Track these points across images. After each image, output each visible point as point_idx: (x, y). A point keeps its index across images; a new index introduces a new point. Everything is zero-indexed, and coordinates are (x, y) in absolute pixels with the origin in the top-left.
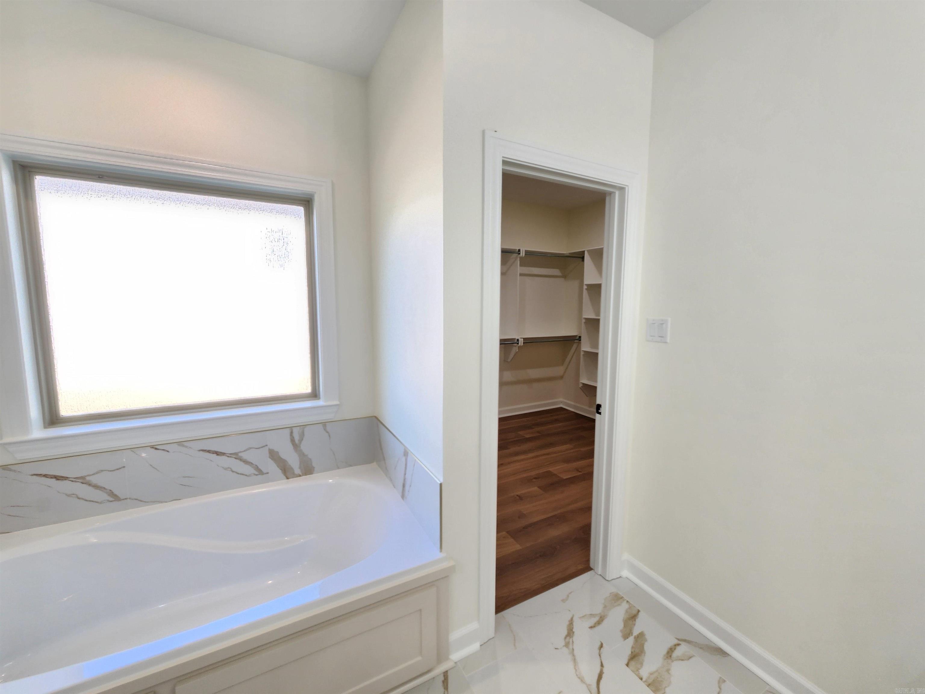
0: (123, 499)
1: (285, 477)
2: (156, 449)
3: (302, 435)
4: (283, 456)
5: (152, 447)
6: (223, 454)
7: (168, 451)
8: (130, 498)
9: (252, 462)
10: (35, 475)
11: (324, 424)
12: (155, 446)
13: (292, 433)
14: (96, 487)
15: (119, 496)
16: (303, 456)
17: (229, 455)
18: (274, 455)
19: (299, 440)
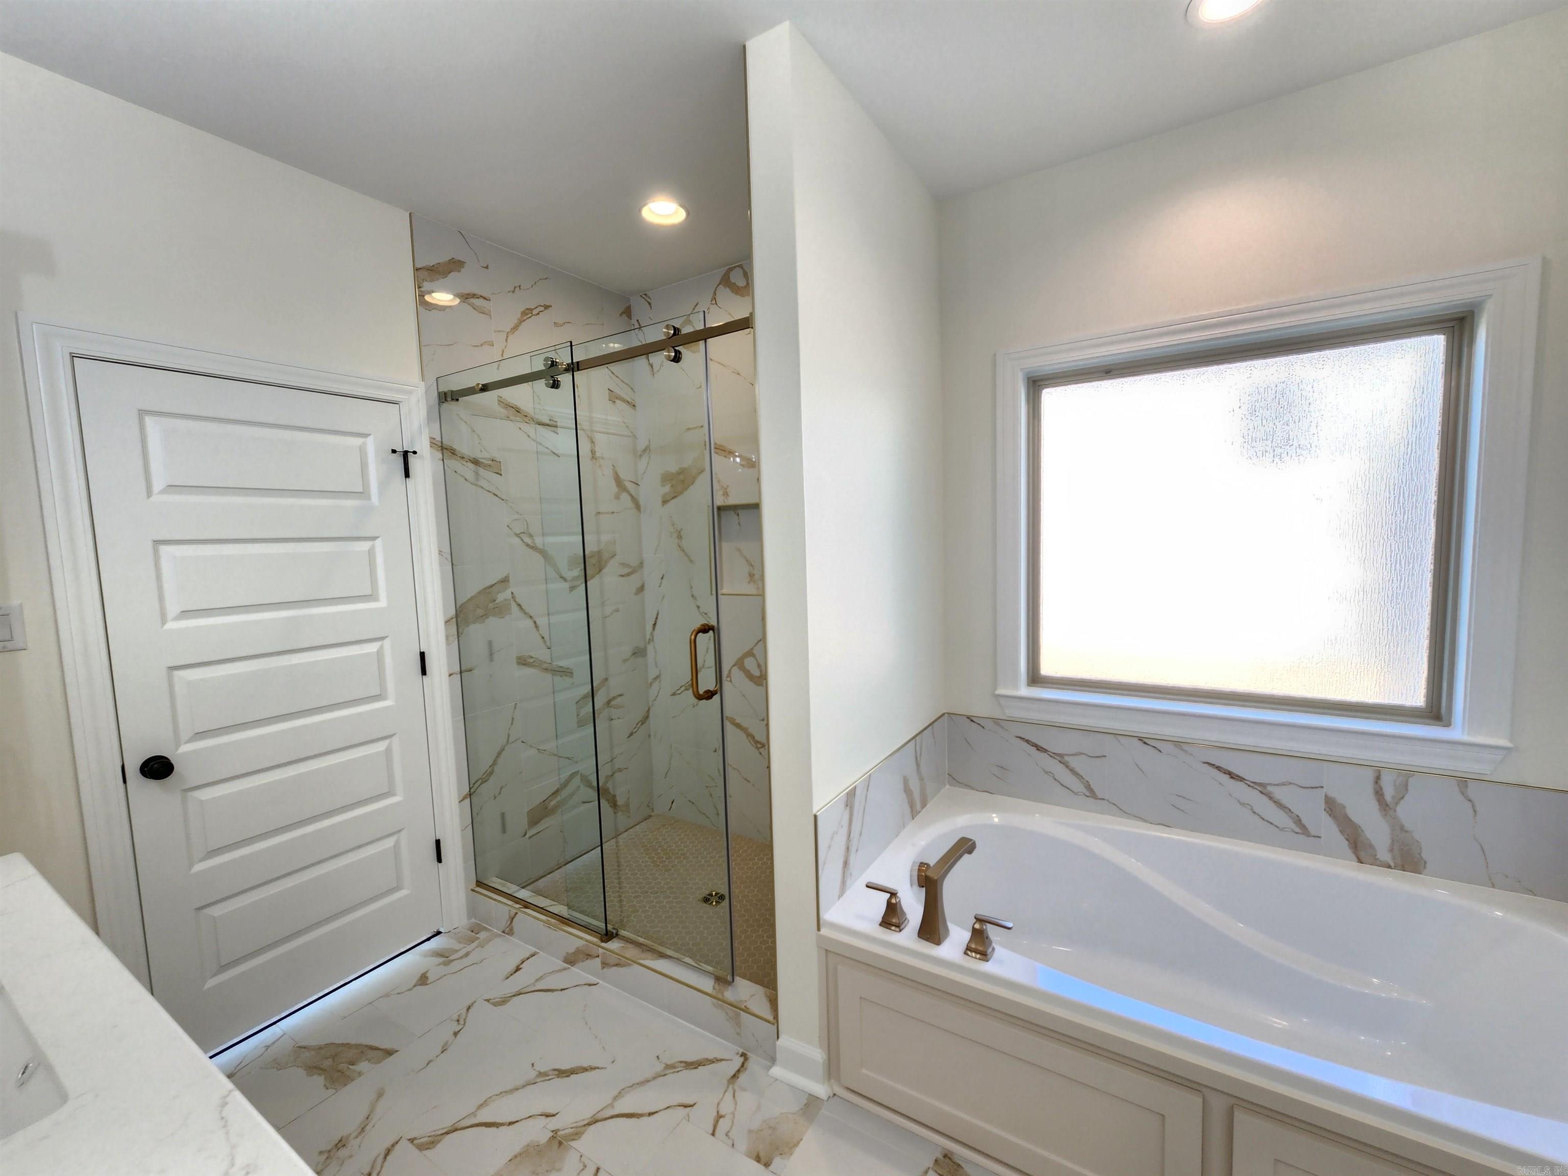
0: (1100, 799)
1: (1354, 858)
2: (1145, 743)
3: (1403, 790)
4: (1355, 816)
5: (1140, 739)
6: (1241, 779)
7: (1160, 751)
8: (1108, 801)
9: (1290, 808)
10: (1021, 738)
11: (1463, 782)
12: (1145, 740)
13: (1378, 779)
14: (1073, 771)
15: (1097, 794)
16: (1399, 832)
17: (1251, 784)
18: (1332, 807)
19: (1393, 797)
